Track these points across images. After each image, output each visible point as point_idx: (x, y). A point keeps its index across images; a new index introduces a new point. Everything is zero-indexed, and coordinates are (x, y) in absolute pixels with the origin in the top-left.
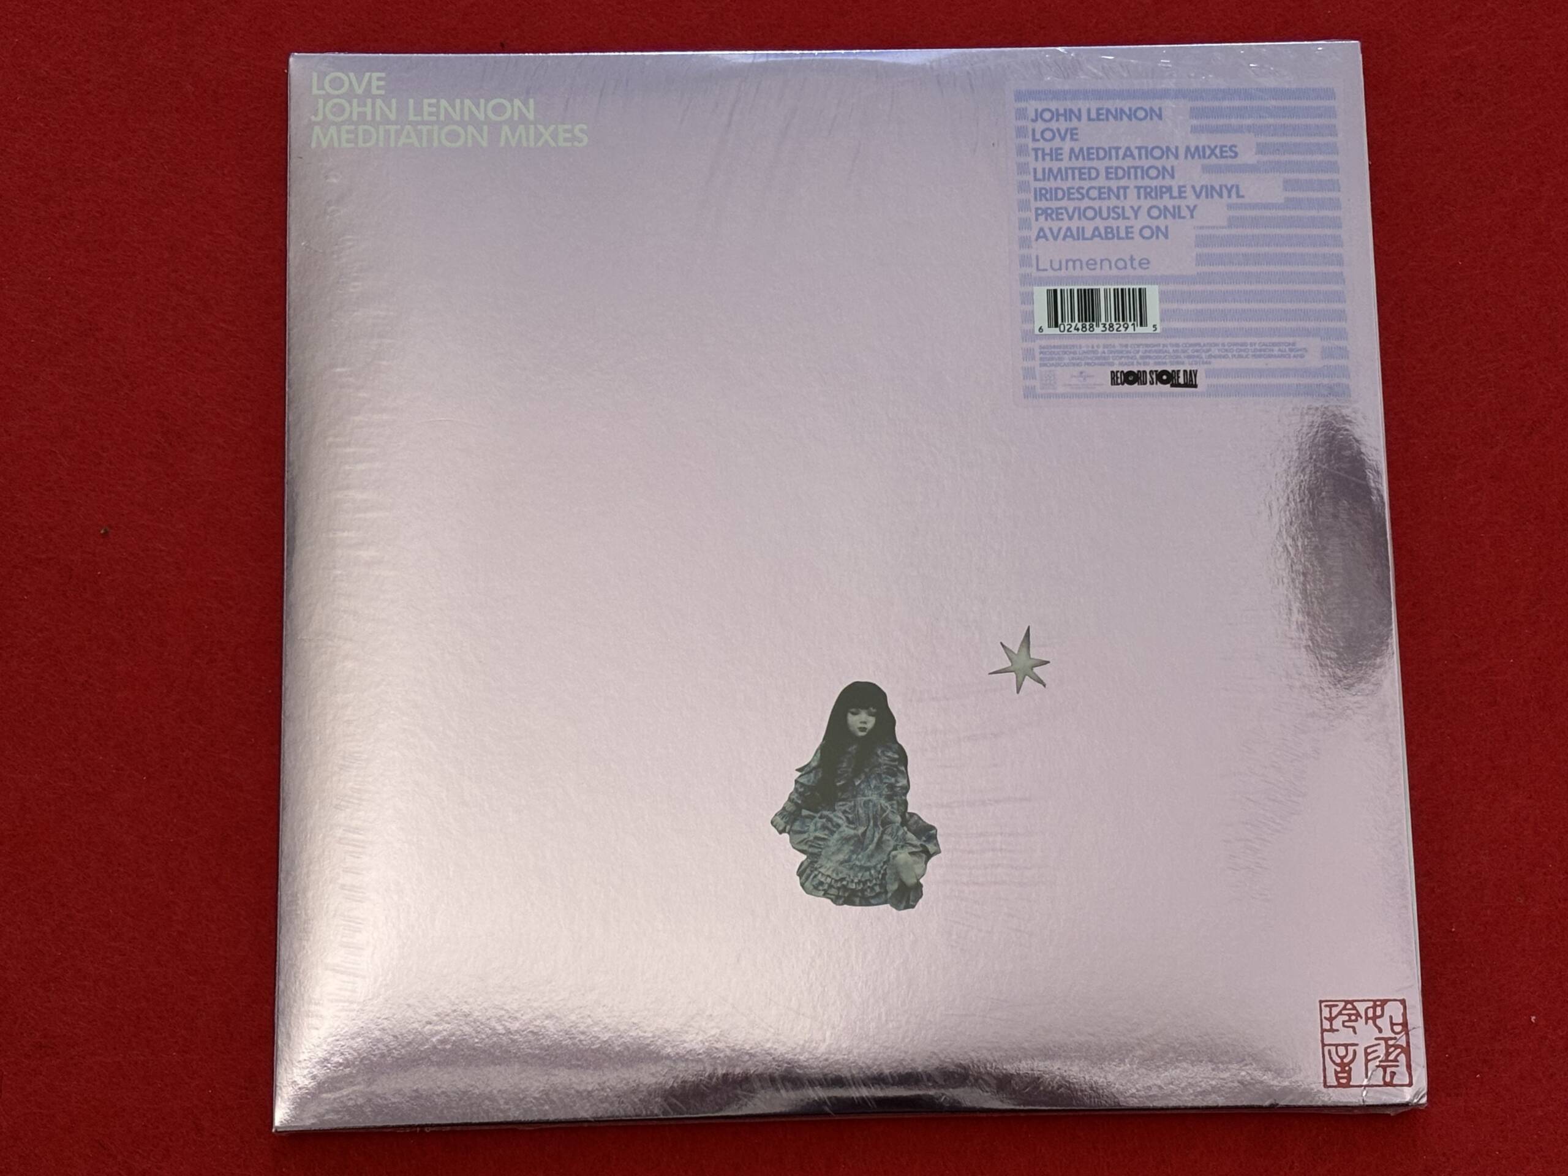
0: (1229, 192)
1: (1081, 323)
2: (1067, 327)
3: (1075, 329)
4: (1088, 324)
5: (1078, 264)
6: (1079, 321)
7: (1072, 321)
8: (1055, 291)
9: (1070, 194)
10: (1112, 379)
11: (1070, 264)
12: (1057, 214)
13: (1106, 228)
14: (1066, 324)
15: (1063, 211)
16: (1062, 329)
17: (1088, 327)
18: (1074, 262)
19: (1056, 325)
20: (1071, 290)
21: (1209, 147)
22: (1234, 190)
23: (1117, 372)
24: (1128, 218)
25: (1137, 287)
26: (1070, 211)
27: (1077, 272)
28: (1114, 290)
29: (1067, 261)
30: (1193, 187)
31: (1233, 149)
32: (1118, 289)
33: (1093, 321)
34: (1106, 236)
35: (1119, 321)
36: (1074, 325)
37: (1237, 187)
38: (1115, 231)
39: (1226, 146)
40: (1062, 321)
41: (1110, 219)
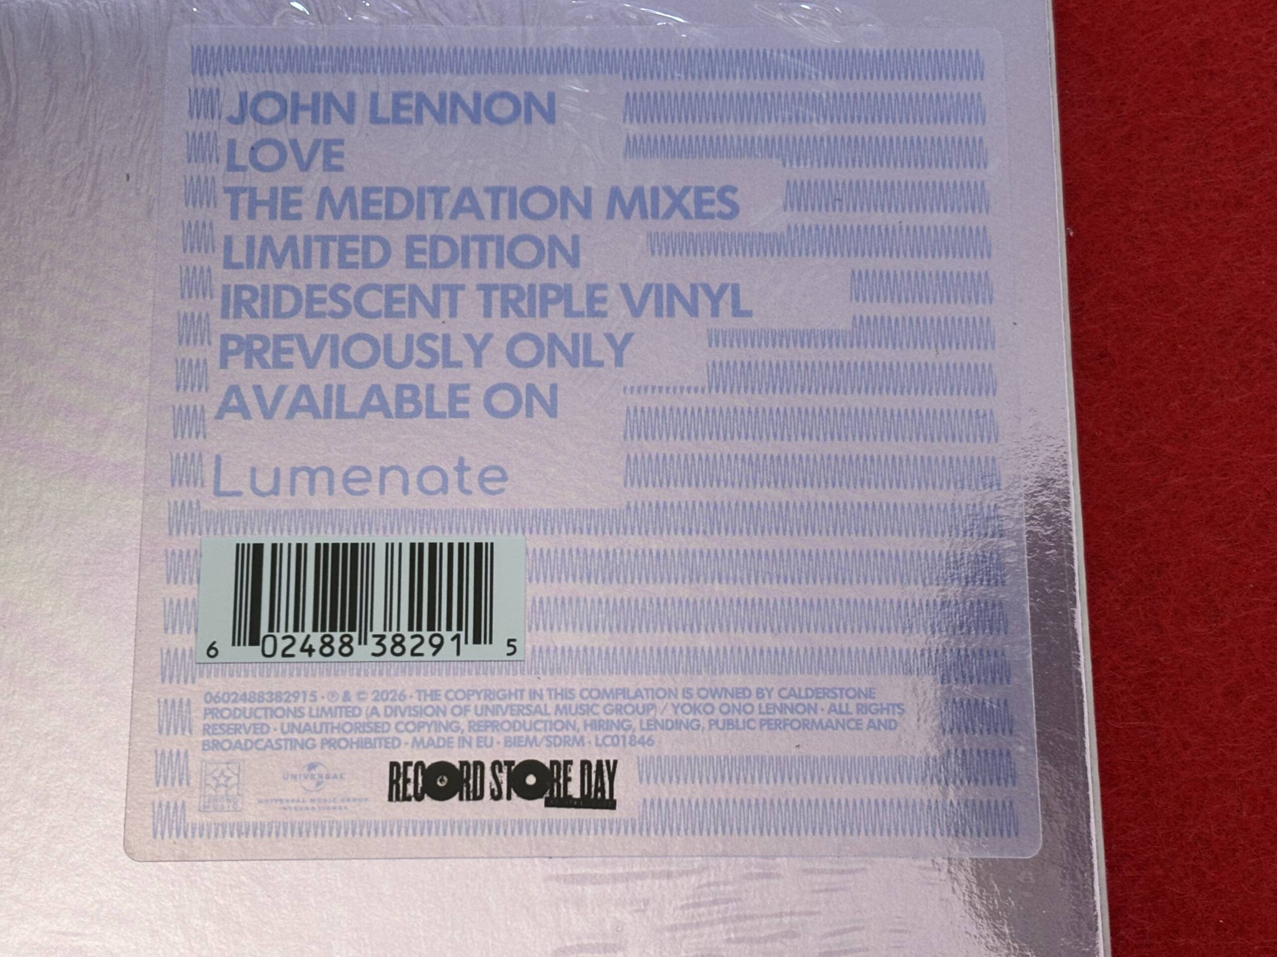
0: (715, 300)
1: (320, 634)
2: (282, 644)
3: (303, 650)
4: (337, 635)
5: (322, 477)
6: (315, 629)
7: (296, 629)
8: (258, 549)
9: (311, 301)
10: (393, 782)
11: (302, 480)
12: (278, 352)
13: (400, 388)
14: (279, 636)
15: (294, 344)
16: (269, 650)
17: (337, 644)
18: (312, 474)
19: (254, 641)
20: (299, 546)
21: (669, 191)
22: (728, 296)
23: (407, 764)
24: (459, 364)
25: (471, 539)
26: (312, 344)
27: (320, 502)
28: (412, 546)
29: (294, 472)
30: (625, 288)
31: (729, 195)
32: (421, 545)
33: (352, 629)
34: (399, 406)
35: (419, 628)
36: (300, 637)
37: (736, 289)
38: (422, 398)
39: (710, 189)
40: (271, 629)
41: (413, 365)
